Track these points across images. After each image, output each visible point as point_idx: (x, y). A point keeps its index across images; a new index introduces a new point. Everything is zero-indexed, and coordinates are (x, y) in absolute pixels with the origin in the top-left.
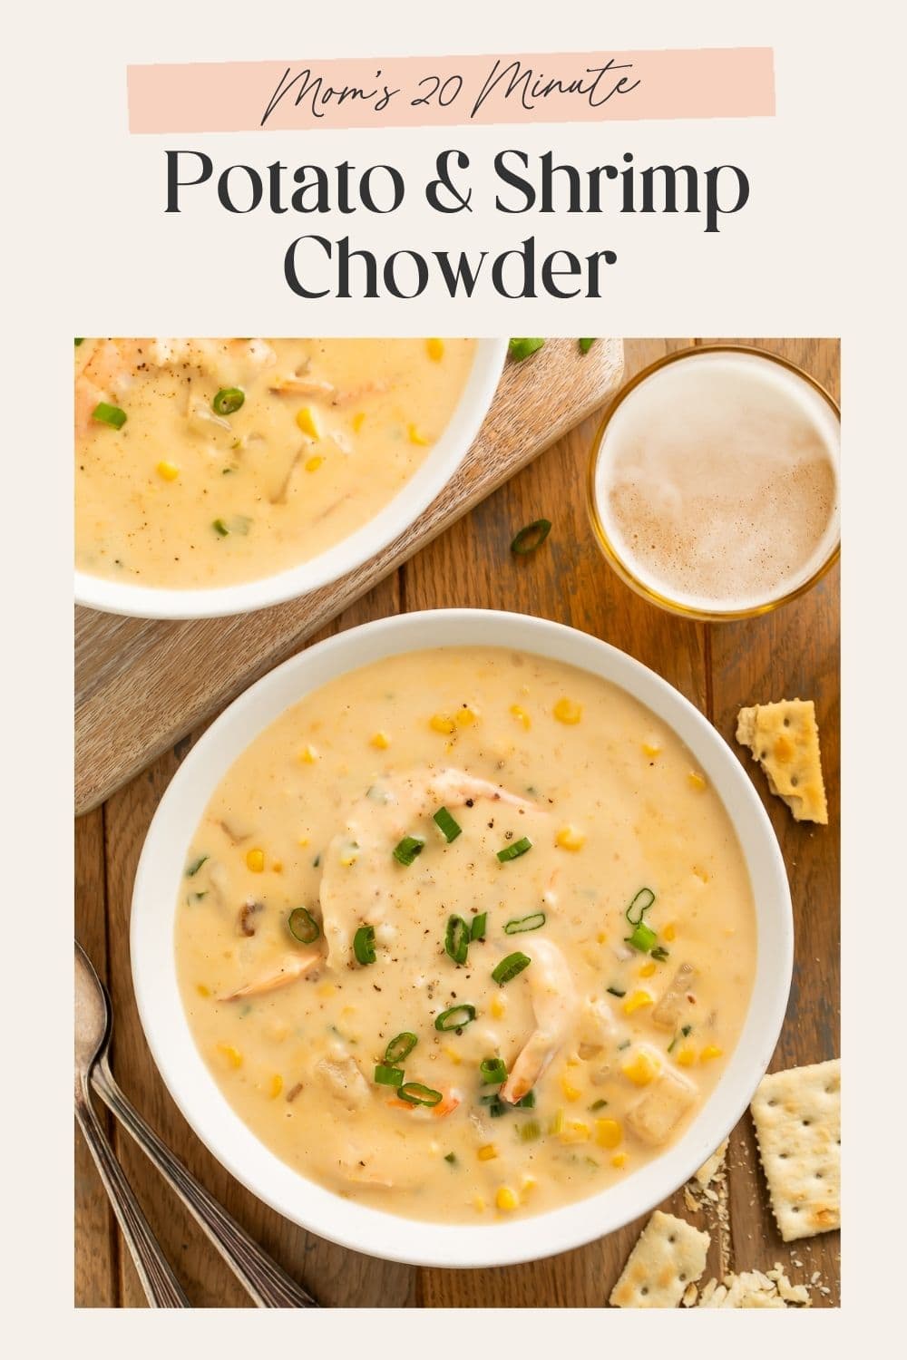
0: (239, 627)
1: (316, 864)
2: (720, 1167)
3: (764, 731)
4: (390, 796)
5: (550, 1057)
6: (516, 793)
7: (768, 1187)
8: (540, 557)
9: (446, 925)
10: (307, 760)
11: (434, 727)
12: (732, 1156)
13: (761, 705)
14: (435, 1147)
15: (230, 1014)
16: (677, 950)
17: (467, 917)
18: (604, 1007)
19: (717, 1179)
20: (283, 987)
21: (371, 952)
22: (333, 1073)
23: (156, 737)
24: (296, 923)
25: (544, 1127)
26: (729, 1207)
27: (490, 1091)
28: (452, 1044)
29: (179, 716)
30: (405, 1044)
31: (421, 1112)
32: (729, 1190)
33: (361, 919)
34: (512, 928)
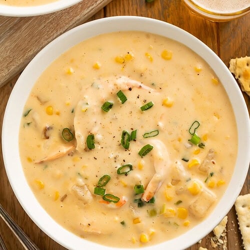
0: (44, 27)
1: (73, 112)
2: (224, 231)
3: (239, 67)
4: (100, 87)
5: (160, 184)
6: (147, 85)
7: (242, 238)
8: (156, 4)
9: (121, 135)
10: (69, 73)
11: (117, 61)
12: (228, 227)
13: (238, 58)
14: (117, 218)
15: (39, 169)
16: (208, 144)
17: (129, 132)
18: (180, 165)
19: (223, 235)
20: (60, 158)
21: (93, 144)
22: (78, 190)
23: (13, 68)
24: (65, 134)
25: (158, 211)
26: (227, 246)
27: (138, 197)
28: (124, 179)
29: (21, 60)
30: (106, 179)
31: (112, 205)
32: (228, 240)
33: (89, 132)
34: (146, 136)
